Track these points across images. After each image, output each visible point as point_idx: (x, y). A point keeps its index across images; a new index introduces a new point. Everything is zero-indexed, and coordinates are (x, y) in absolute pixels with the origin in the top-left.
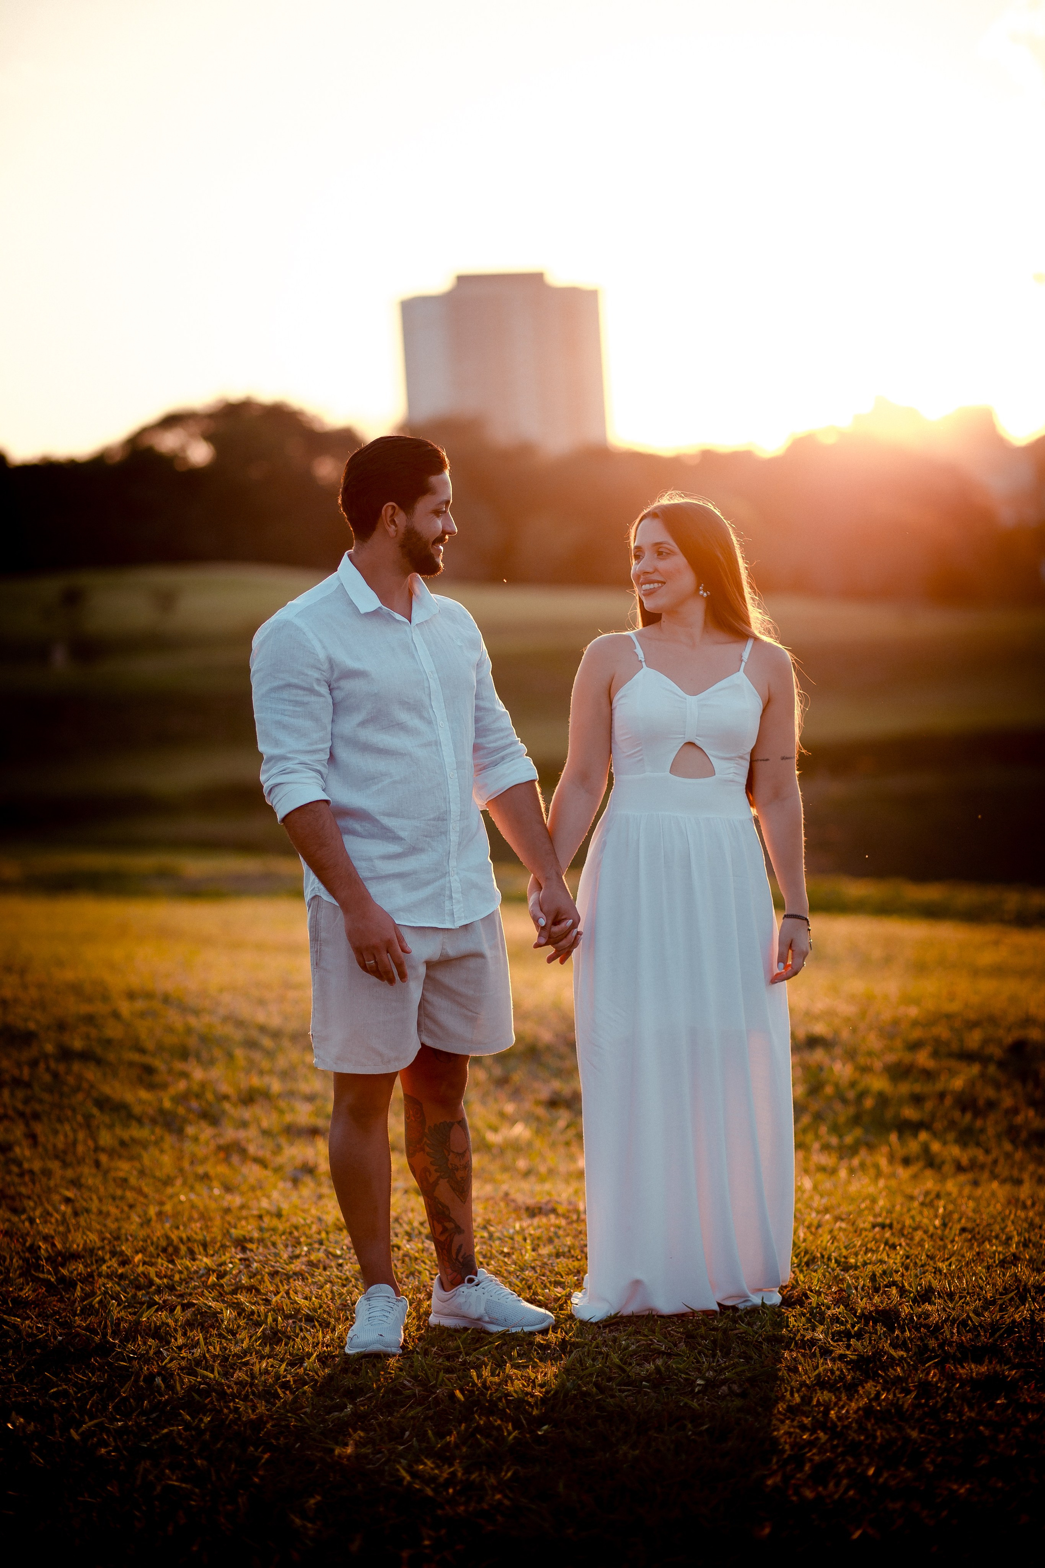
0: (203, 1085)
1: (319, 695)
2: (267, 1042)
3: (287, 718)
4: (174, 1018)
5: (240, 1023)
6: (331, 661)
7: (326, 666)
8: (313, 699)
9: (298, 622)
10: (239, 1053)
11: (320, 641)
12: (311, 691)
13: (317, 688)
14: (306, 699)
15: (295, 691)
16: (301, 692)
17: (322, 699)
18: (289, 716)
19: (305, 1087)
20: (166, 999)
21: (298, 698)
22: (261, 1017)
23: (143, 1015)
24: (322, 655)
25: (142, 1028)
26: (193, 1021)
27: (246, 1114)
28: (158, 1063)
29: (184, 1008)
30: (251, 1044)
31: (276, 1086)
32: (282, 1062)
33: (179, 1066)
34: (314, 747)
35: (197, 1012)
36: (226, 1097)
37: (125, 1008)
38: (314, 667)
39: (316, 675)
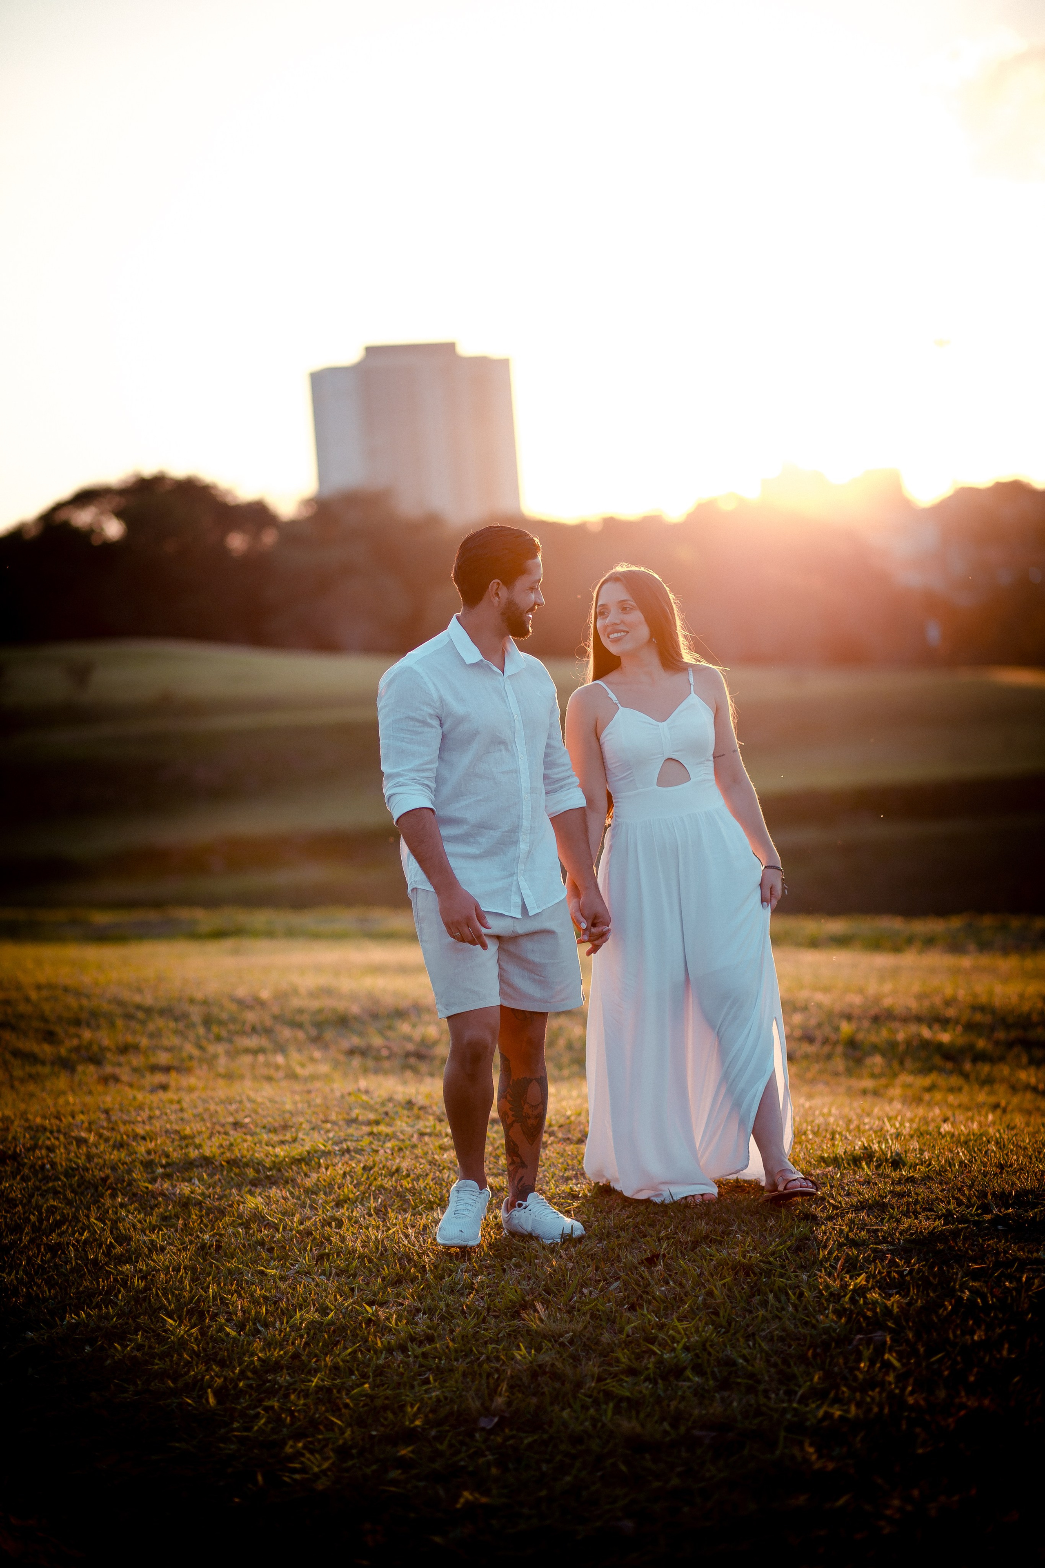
0: (90, 1043)
1: (431, 726)
2: (140, 1015)
3: (405, 744)
4: (72, 1001)
5: (120, 1003)
6: (441, 699)
7: (438, 704)
8: (427, 729)
9: (418, 669)
10: (120, 1023)
11: (434, 684)
12: (425, 724)
13: (429, 721)
14: (421, 729)
15: (412, 723)
16: (417, 724)
17: (434, 730)
18: (407, 742)
19: (166, 1042)
20: (66, 989)
21: (415, 729)
22: (137, 999)
23: (47, 999)
24: (435, 696)
25: (47, 1008)
26: (85, 1002)
27: (122, 1059)
28: (59, 1030)
29: (78, 993)
30: (129, 1017)
31: (144, 1042)
32: (151, 1027)
33: (72, 1030)
34: (424, 767)
35: (88, 997)
36: (108, 1049)
37: (34, 995)
38: (429, 705)
39: (431, 711)
